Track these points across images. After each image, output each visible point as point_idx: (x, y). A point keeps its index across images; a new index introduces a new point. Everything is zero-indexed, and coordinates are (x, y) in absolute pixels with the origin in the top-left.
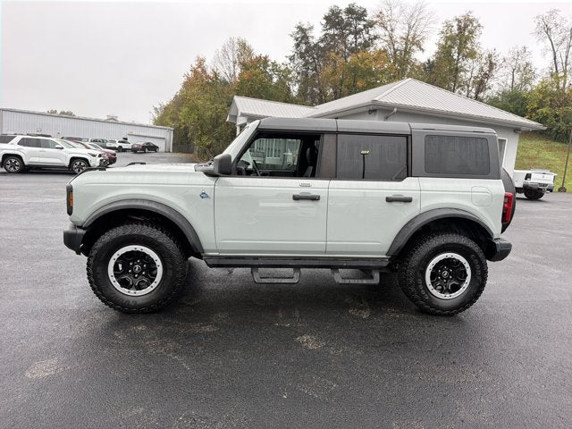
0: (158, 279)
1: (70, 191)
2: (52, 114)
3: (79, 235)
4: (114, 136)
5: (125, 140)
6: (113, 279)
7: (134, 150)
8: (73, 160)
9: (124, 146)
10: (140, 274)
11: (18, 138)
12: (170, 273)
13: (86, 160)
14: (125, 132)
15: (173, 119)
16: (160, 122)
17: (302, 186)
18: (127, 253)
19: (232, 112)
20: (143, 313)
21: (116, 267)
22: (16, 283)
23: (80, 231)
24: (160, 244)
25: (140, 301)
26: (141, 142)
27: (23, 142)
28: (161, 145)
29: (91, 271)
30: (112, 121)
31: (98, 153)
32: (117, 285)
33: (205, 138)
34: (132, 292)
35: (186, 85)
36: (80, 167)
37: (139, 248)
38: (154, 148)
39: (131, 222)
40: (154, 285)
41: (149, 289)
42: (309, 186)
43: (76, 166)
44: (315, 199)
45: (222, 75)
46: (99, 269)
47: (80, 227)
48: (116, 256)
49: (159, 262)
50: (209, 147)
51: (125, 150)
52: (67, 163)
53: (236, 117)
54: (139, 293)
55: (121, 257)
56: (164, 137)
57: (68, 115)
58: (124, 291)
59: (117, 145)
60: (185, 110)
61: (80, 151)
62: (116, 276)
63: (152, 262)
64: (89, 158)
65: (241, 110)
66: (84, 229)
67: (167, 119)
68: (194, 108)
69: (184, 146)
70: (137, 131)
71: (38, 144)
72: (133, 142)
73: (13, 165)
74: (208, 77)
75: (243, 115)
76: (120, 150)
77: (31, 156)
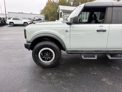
0: (54, 58)
1: (25, 31)
2: (19, 13)
3: (29, 45)
4: (32, 17)
5: (34, 18)
6: (40, 58)
7: (37, 20)
8: (24, 23)
9: (35, 19)
10: (48, 56)
11: (12, 18)
12: (57, 56)
13: (27, 23)
14: (34, 16)
15: (44, 13)
16: (42, 14)
17: (100, 26)
18: (44, 50)
19: (58, 9)
20: (49, 68)
21: (41, 55)
22: (13, 57)
23: (29, 44)
24: (54, 47)
25: (48, 64)
26: (38, 18)
27: (13, 19)
28: (42, 19)
29: (33, 56)
30: (31, 14)
31: (29, 21)
32: (41, 60)
33: (52, 17)
34: (46, 62)
35: (47, 4)
36: (26, 24)
37: (48, 49)
38: (41, 20)
39: (45, 40)
40: (52, 60)
41: (51, 61)
42: (102, 26)
43: (25, 24)
44: (105, 31)
45: (55, 1)
46: (36, 55)
47: (29, 42)
48: (41, 51)
49: (53, 53)
50: (52, 19)
51: (35, 20)
52: (23, 24)
53: (59, 11)
54: (48, 62)
55: (42, 52)
56: (43, 17)
57: (22, 13)
58: (44, 61)
59: (33, 19)
60: (47, 10)
61: (26, 21)
62: (41, 57)
63: (52, 53)
64: (28, 22)
65: (61, 9)
66: (30, 43)
67: (43, 13)
68: (49, 10)
69: (47, 19)
70: (37, 16)
71: (16, 19)
72: (36, 18)
73: (12, 24)
74: (52, 2)
75: (61, 10)
76: (34, 20)
77: (16, 22)
